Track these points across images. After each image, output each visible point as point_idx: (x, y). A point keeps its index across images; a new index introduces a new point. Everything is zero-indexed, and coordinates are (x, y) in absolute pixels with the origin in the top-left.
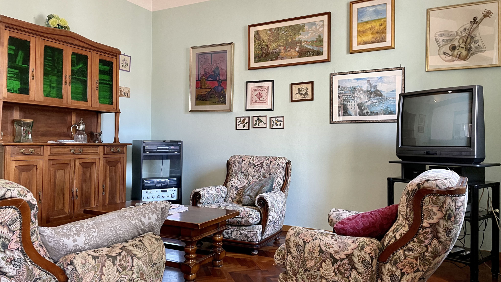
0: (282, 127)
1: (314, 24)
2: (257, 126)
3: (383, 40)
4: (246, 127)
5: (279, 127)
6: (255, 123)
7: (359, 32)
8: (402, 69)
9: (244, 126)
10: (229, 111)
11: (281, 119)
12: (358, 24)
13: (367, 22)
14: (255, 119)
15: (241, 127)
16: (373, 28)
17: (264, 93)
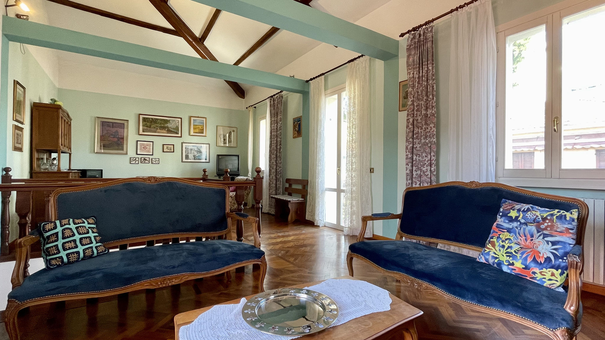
0: (158, 163)
1: (174, 121)
2: (144, 162)
3: (203, 133)
4: (137, 162)
5: (156, 163)
6: (142, 160)
7: (194, 128)
8: (209, 144)
9: (135, 162)
10: (127, 154)
11: (158, 159)
12: (193, 125)
13: (197, 125)
14: (143, 159)
15: (134, 162)
16: (199, 128)
17: (148, 147)
